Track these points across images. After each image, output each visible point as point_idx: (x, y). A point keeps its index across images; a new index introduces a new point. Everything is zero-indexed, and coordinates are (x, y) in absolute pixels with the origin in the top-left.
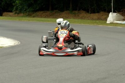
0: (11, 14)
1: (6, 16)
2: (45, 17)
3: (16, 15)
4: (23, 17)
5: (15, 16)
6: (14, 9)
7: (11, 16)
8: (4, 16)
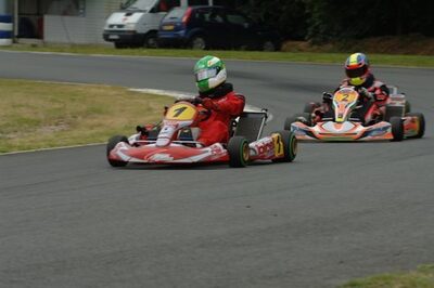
0: (302, 44)
1: (290, 51)
2: (385, 52)
3: (315, 47)
4: (330, 52)
5: (313, 51)
6: (310, 33)
7: (300, 50)
8: (284, 51)
